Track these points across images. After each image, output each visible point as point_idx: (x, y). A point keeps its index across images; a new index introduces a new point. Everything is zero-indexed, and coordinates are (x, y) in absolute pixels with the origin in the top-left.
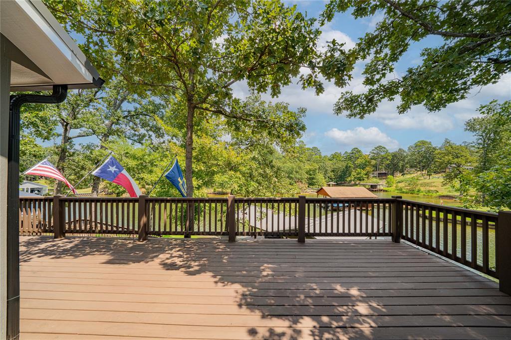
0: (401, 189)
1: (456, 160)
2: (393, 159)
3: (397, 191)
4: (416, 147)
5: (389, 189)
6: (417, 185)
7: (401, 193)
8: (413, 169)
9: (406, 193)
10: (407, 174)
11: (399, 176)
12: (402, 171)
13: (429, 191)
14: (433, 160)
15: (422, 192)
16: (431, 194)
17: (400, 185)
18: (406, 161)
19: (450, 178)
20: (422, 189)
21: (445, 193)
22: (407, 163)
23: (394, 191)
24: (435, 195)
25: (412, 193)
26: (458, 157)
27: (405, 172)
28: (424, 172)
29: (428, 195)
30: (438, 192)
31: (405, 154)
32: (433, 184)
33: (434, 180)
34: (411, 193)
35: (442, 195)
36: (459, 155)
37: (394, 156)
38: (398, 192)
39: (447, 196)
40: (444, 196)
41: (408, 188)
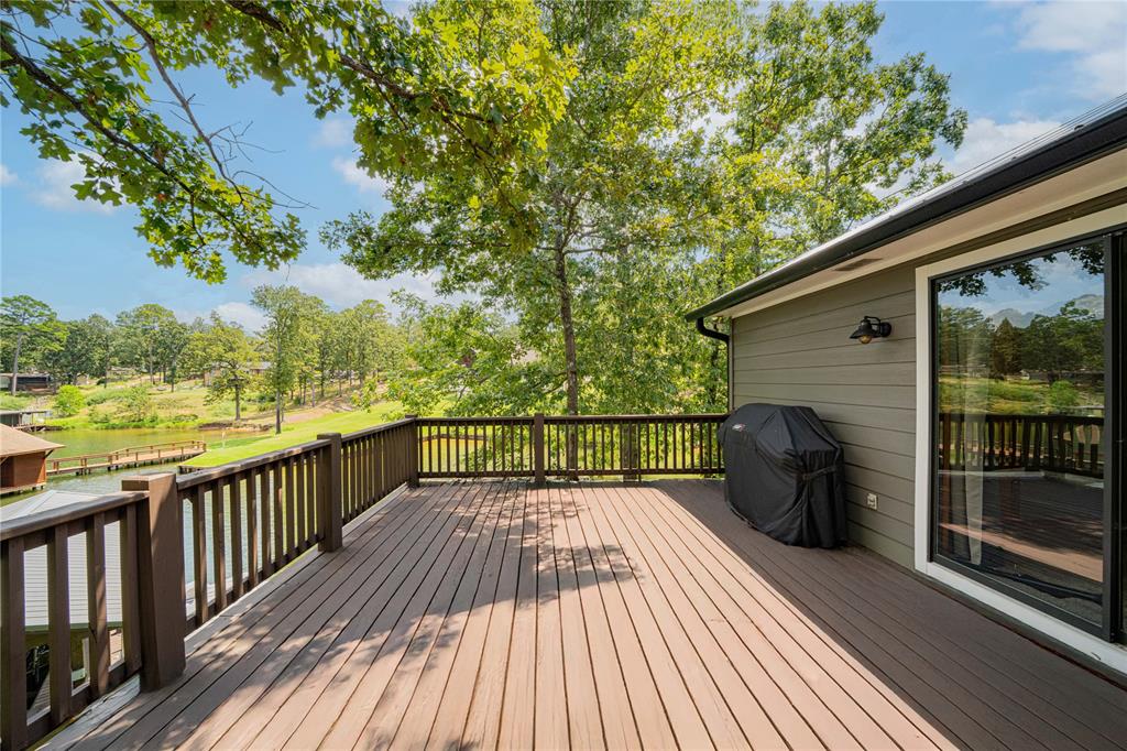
0: (106, 420)
1: (230, 355)
2: (72, 341)
3: (95, 426)
4: (137, 316)
5: (69, 421)
6: (150, 406)
7: (107, 428)
8: (132, 370)
9: (122, 428)
10: (113, 380)
11: (88, 387)
12: (100, 374)
13: (178, 418)
14: (180, 351)
15: (162, 421)
16: (181, 424)
17: (102, 409)
18: (112, 349)
19: (218, 388)
20: (161, 414)
21: (210, 419)
22: (116, 354)
23: (85, 427)
24: (191, 424)
25: (139, 427)
26: (232, 349)
27: (109, 375)
28: (156, 377)
29: (177, 427)
30: (196, 417)
31: (109, 331)
32: (186, 402)
33: (182, 394)
34: (136, 427)
35: (205, 422)
36: (234, 346)
37: (77, 332)
38: (97, 429)
39: (214, 425)
40: (208, 425)
41: (128, 414)
